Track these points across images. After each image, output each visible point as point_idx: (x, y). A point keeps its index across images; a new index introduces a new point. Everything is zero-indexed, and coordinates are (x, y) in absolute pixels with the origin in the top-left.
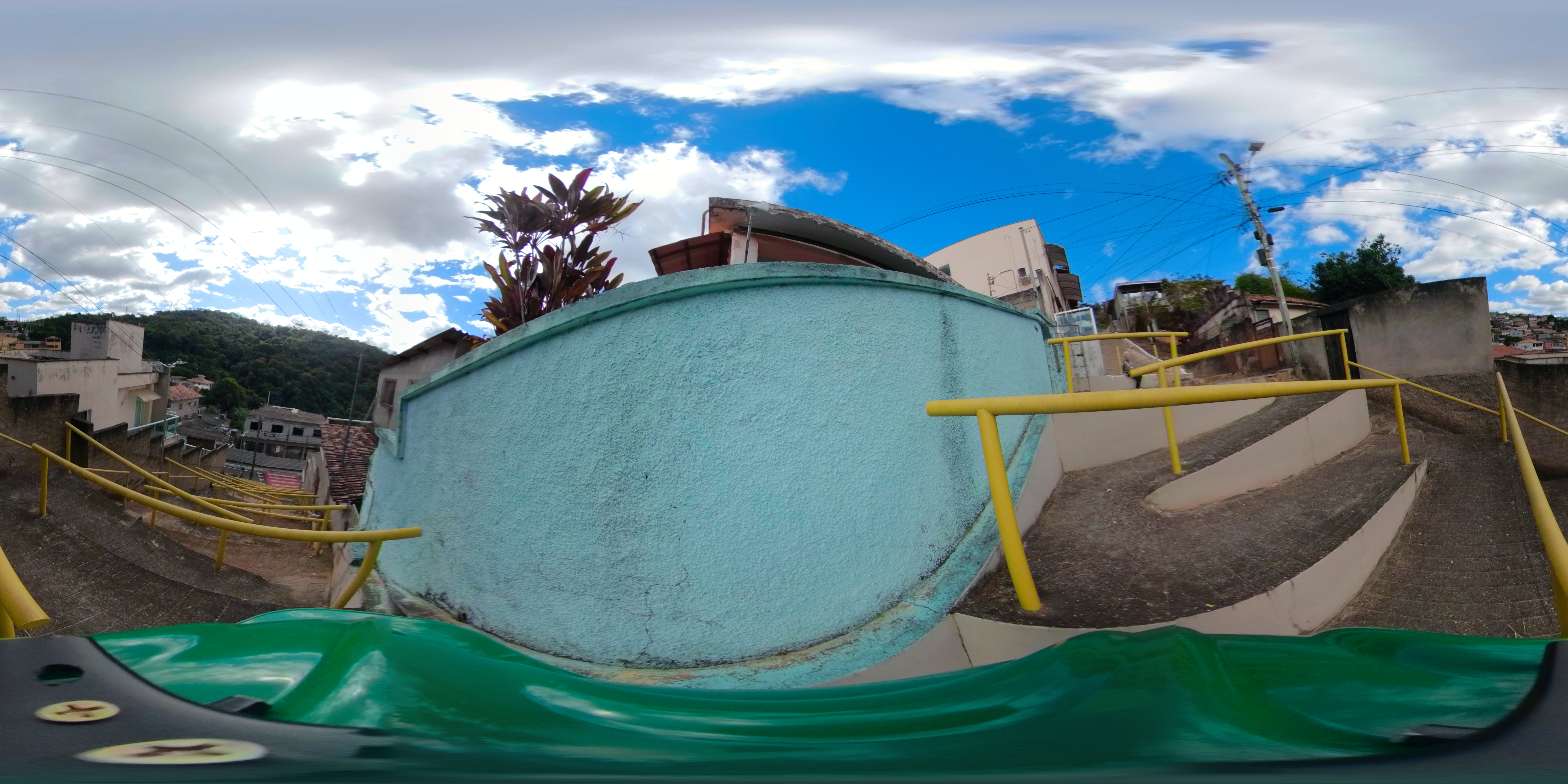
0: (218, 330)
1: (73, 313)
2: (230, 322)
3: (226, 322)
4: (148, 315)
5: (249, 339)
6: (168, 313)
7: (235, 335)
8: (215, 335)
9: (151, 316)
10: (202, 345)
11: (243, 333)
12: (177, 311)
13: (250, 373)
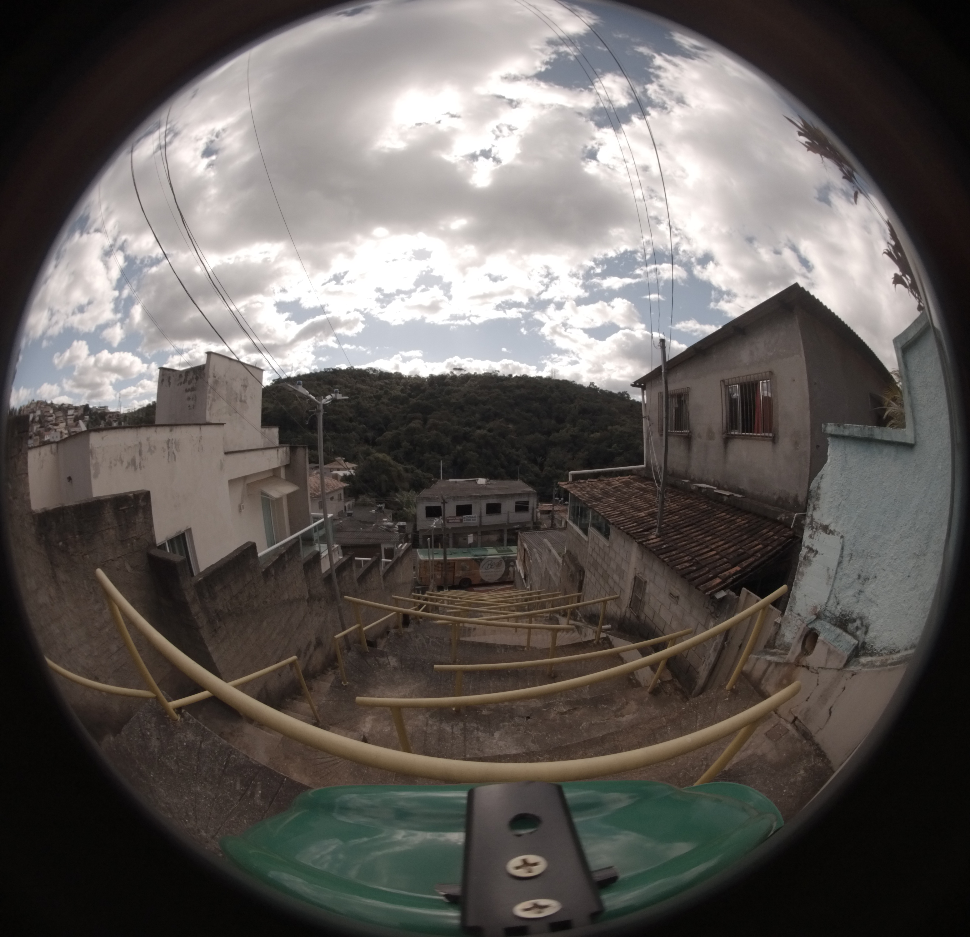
3: (363, 381)
7: (375, 397)
11: (386, 393)
13: (404, 443)
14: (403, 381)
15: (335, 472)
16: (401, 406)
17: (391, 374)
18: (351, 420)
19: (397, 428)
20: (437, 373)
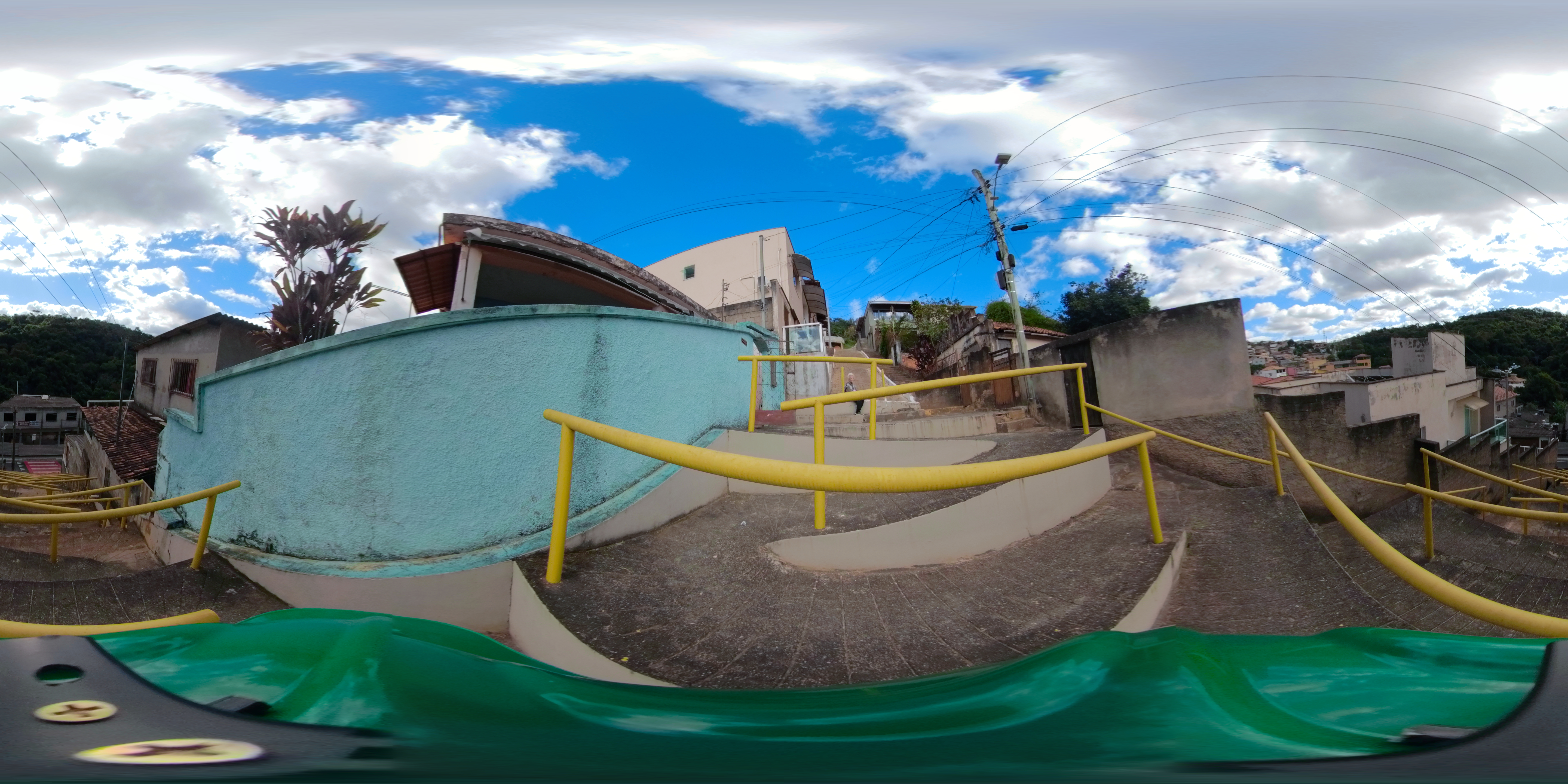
0: (1524, 328)
1: (1378, 328)
2: (1535, 317)
3: (1531, 318)
4: (1452, 321)
5: (1555, 332)
6: (1472, 316)
8: (1521, 333)
9: (1455, 322)
10: (1510, 344)
11: (1549, 327)
12: (1480, 314)
14: (1562, 318)
15: (1510, 384)
16: (1560, 338)
17: (1552, 313)
18: (1522, 347)
19: (1557, 354)
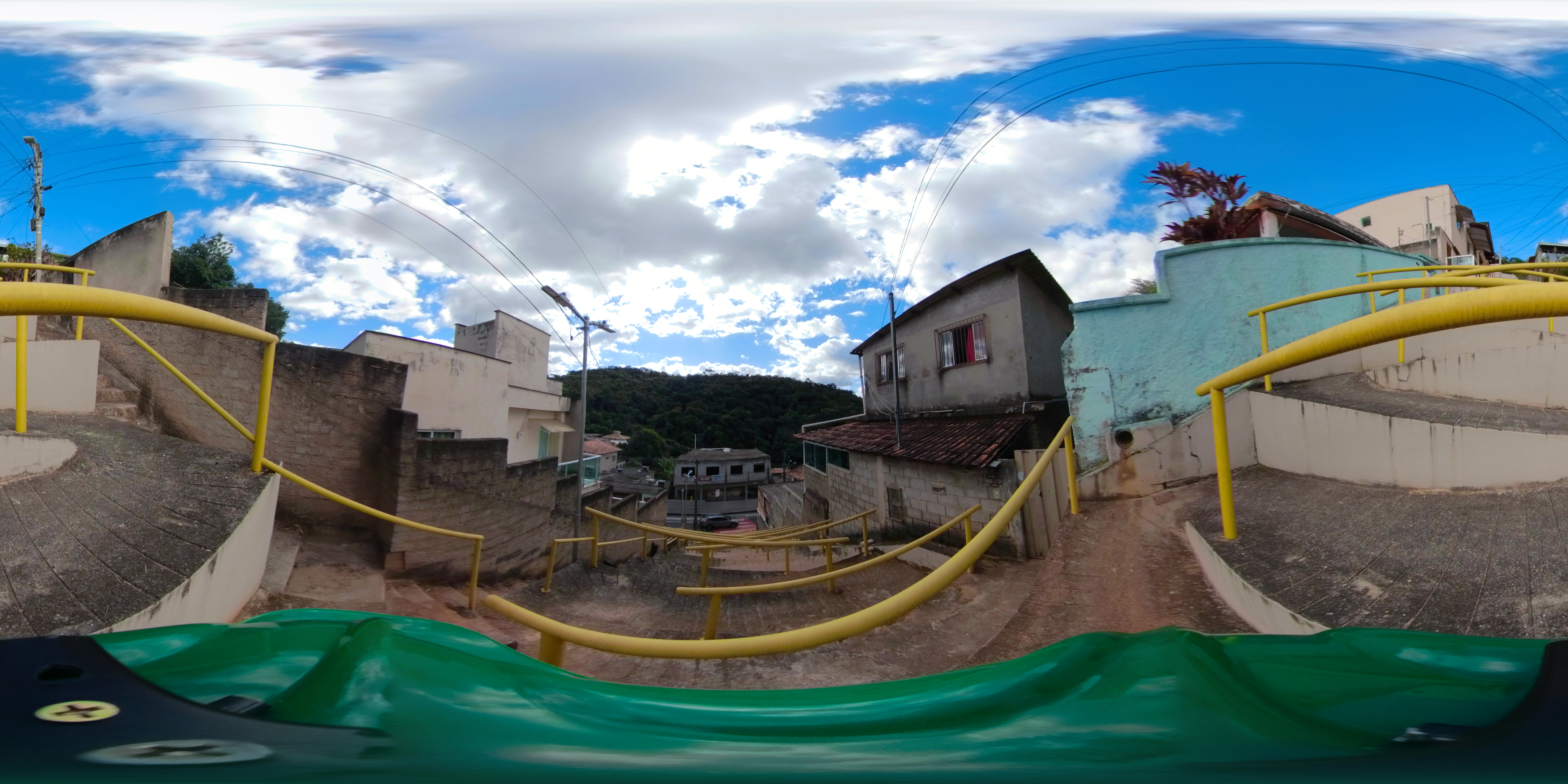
0: (631, 385)
2: (641, 376)
3: (638, 377)
5: (661, 391)
7: (646, 387)
8: (627, 391)
10: (615, 401)
11: (655, 386)
13: (668, 424)
14: (668, 378)
15: (612, 440)
16: (666, 397)
17: (659, 373)
18: (628, 405)
19: (662, 412)
20: (693, 373)
